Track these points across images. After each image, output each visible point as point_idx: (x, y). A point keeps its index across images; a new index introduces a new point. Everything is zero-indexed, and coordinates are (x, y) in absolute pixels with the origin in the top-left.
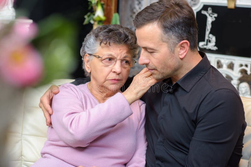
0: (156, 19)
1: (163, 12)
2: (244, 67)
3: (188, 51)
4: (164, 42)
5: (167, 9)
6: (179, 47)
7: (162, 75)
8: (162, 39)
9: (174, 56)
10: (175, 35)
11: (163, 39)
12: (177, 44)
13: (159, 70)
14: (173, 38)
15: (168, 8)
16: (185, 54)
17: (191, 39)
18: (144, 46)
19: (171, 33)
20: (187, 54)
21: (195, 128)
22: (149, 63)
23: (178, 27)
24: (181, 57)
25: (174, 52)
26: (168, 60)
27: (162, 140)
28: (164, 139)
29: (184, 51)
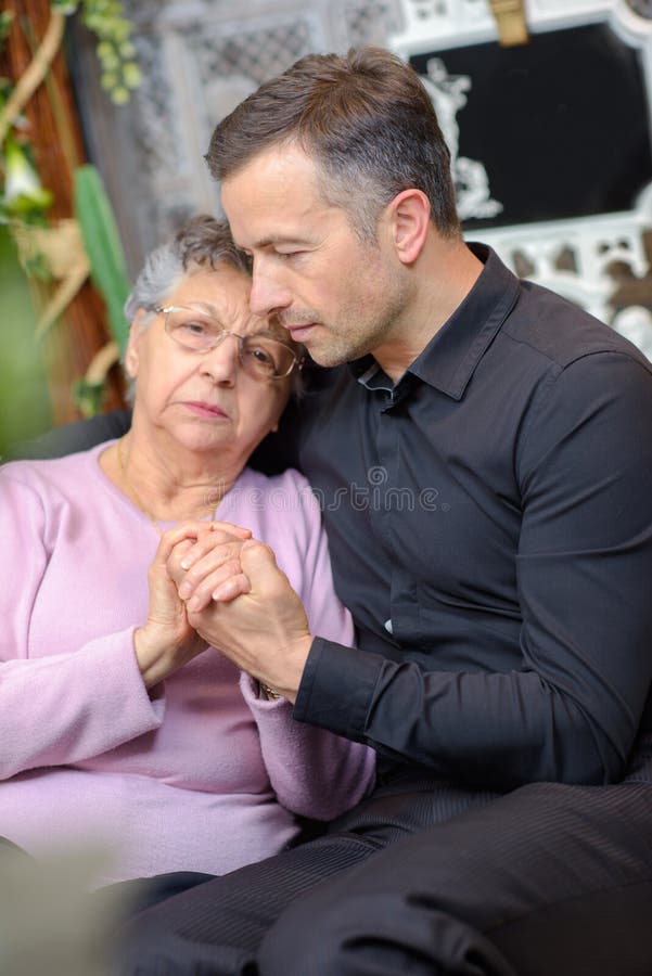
0: (289, 126)
1: (311, 99)
2: (616, 254)
3: (427, 233)
4: (332, 205)
5: (325, 85)
6: (392, 219)
7: (345, 344)
8: (326, 197)
9: (379, 258)
10: (370, 175)
11: (328, 193)
12: (384, 207)
13: (331, 322)
14: (364, 185)
15: (327, 81)
16: (419, 242)
17: (430, 185)
18: (261, 236)
19: (353, 168)
20: (425, 242)
21: (519, 519)
22: (289, 305)
23: (377, 143)
24: (407, 256)
25: (377, 241)
26: (361, 275)
27: (405, 591)
28: (413, 587)
29: (414, 232)
